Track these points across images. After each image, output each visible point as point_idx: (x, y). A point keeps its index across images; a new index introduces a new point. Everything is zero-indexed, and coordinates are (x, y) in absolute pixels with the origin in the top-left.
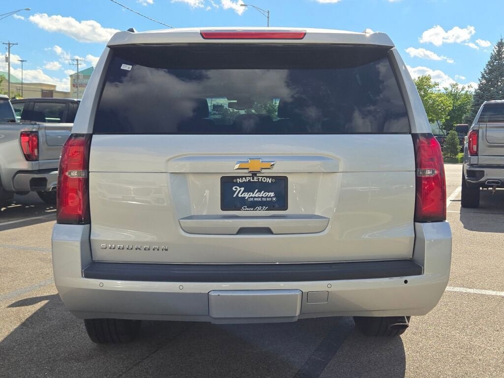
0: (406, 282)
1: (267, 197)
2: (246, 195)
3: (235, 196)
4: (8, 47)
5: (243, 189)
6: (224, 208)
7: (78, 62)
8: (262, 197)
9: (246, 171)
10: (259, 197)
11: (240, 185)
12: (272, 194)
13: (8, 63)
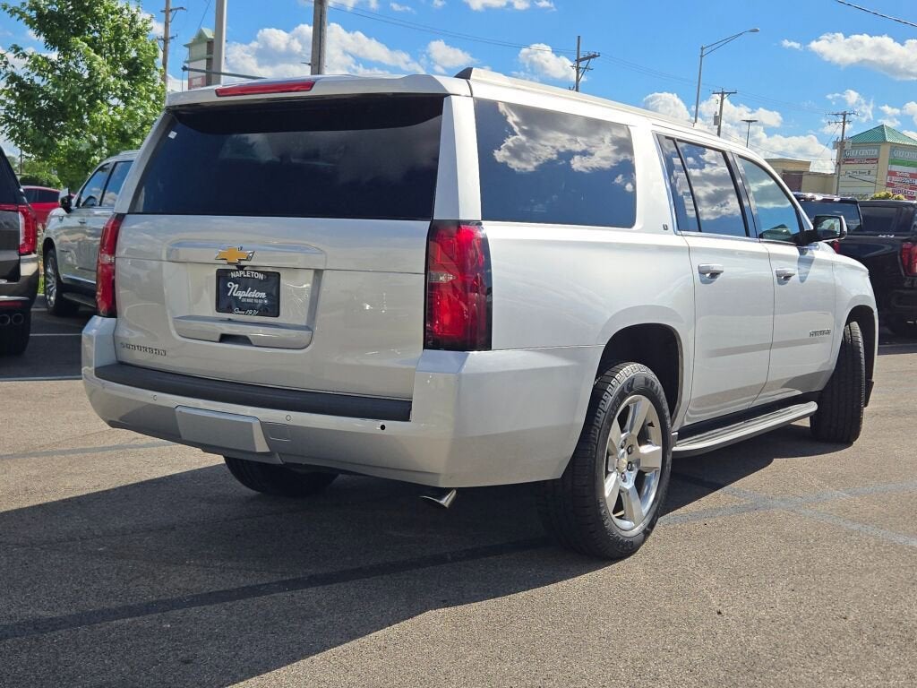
0: (383, 427)
1: (259, 298)
2: (240, 294)
3: (229, 294)
4: (720, 99)
5: (237, 285)
6: (219, 309)
7: (844, 119)
8: (254, 298)
9: (225, 262)
10: (251, 298)
11: (235, 281)
12: (263, 295)
13: (717, 127)
